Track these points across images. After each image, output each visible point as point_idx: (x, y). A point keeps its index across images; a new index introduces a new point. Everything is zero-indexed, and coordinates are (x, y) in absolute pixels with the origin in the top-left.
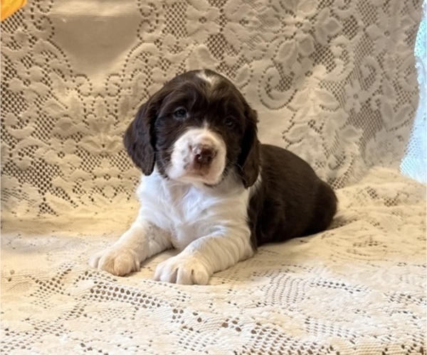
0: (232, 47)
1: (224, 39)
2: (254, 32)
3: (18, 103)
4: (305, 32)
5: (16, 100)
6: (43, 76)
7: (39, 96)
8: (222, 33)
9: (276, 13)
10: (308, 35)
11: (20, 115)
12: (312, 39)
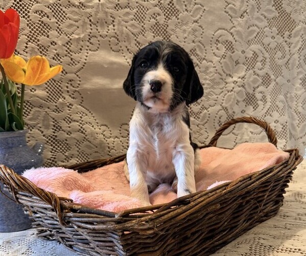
2: (208, 90)
3: (64, 146)
4: (239, 87)
5: (62, 144)
6: (80, 128)
7: (78, 141)
9: (221, 77)
10: (241, 88)
11: (66, 154)
12: (244, 90)
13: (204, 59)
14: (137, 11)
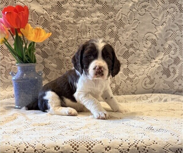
0: (132, 72)
1: (129, 70)
2: (139, 66)
4: (159, 64)
8: (128, 68)
12: (162, 66)
13: (138, 49)
14: (102, 25)
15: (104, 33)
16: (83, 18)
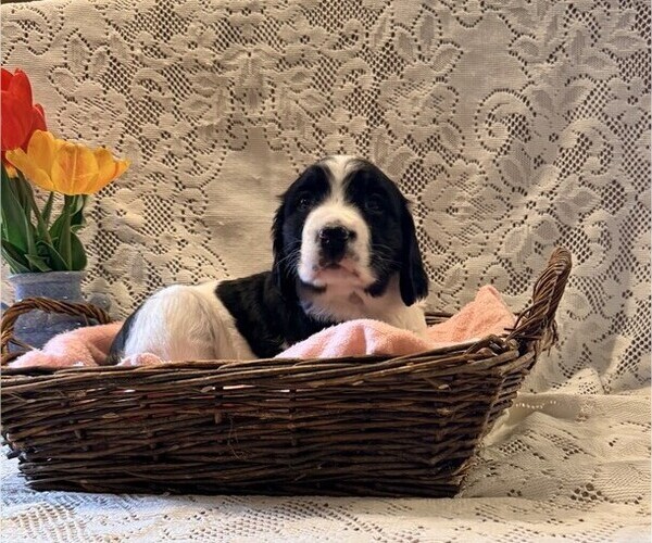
0: (437, 243)
2: (467, 222)
4: (541, 213)
9: (497, 193)
10: (546, 216)
12: (554, 219)
13: (459, 156)
14: (319, 70)
15: (328, 98)
16: (249, 47)
